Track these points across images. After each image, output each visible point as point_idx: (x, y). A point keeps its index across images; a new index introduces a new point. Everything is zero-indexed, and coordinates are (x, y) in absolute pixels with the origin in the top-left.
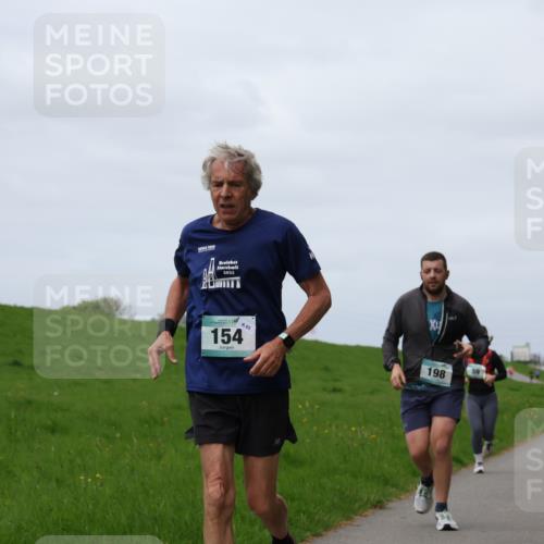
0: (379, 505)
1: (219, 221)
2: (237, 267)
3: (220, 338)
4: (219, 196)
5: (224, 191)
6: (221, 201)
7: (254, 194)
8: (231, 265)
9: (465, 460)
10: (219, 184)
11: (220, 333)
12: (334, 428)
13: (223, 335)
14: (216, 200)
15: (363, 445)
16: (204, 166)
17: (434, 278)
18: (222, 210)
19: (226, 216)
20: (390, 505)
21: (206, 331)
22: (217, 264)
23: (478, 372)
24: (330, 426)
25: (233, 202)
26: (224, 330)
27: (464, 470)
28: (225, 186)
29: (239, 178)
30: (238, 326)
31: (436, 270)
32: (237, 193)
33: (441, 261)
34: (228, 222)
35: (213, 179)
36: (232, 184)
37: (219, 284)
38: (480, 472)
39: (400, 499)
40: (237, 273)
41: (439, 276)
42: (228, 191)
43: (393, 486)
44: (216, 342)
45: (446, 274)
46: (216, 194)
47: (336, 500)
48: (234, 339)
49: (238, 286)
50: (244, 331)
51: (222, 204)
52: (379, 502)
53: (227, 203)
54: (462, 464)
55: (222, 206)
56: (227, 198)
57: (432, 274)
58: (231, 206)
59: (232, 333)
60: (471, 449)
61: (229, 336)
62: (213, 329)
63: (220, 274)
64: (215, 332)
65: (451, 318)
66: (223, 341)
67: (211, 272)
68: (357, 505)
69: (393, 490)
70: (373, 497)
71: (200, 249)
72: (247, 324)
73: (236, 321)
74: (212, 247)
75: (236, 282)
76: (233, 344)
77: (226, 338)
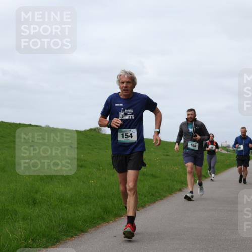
0: (180, 190)
2: (132, 112)
3: (125, 136)
4: (123, 87)
5: (125, 85)
6: (124, 88)
7: (134, 87)
8: (130, 111)
9: (207, 177)
10: (123, 83)
14: (121, 88)
16: (118, 77)
18: (124, 91)
19: (125, 94)
22: (124, 111)
23: (212, 148)
25: (128, 88)
26: (126, 134)
28: (125, 83)
29: (130, 81)
30: (131, 132)
32: (129, 85)
33: (193, 111)
34: (125, 96)
35: (121, 81)
36: (127, 82)
37: (126, 118)
40: (132, 114)
41: (192, 117)
42: (126, 85)
44: (123, 137)
46: (122, 86)
49: (133, 118)
50: (133, 133)
53: (126, 89)
56: (126, 87)
57: (190, 116)
58: (127, 90)
59: (129, 135)
63: (126, 114)
64: (123, 134)
67: (123, 113)
69: (185, 186)
70: (179, 188)
71: (117, 105)
72: (134, 132)
73: (130, 130)
74: (122, 105)
75: (132, 117)
76: (129, 138)
77: (127, 136)
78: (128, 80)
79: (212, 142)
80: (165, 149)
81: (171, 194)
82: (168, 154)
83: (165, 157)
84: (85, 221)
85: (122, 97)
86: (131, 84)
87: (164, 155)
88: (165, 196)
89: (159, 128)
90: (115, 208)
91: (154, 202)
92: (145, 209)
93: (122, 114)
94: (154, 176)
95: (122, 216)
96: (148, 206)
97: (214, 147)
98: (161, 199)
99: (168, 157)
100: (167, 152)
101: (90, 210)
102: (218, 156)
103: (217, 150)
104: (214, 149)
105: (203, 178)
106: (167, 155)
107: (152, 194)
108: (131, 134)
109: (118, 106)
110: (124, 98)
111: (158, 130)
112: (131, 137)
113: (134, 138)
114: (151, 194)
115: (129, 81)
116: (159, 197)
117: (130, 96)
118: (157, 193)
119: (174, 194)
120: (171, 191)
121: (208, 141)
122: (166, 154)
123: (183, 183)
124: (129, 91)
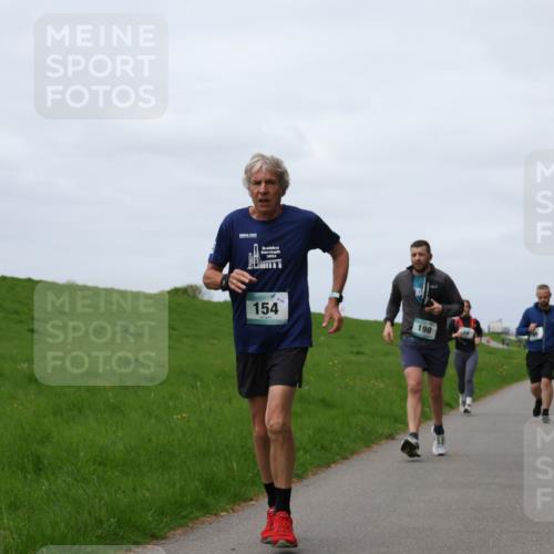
0: (391, 437)
1: (254, 212)
3: (260, 309)
4: (258, 193)
5: (262, 188)
6: (260, 197)
7: (284, 193)
8: (274, 250)
10: (258, 183)
11: (260, 306)
13: (263, 307)
14: (254, 196)
18: (260, 203)
19: (263, 209)
22: (260, 250)
25: (269, 197)
26: (263, 304)
28: (263, 185)
29: (273, 178)
30: (275, 300)
31: (420, 254)
33: (424, 247)
34: (264, 213)
35: (253, 179)
36: (268, 182)
37: (263, 266)
40: (278, 256)
42: (266, 188)
44: (257, 312)
45: (430, 256)
46: (256, 191)
48: (272, 311)
49: (280, 266)
50: (279, 303)
51: (261, 199)
52: (391, 434)
55: (261, 201)
56: (265, 194)
58: (267, 201)
59: (270, 306)
61: (267, 308)
62: (254, 303)
63: (263, 258)
65: (433, 287)
66: (263, 312)
67: (256, 255)
70: (387, 431)
71: (242, 236)
72: (282, 299)
73: (273, 297)
74: (254, 235)
75: (277, 264)
76: (271, 314)
77: (265, 310)
78: (268, 177)
79: (467, 321)
80: (353, 337)
81: (368, 447)
82: (361, 349)
83: (354, 358)
84: (162, 512)
85: (254, 217)
86: (276, 187)
87: (351, 352)
88: (353, 453)
89: (340, 291)
90: (234, 479)
91: (328, 466)
92: (305, 482)
93: (254, 258)
94: (326, 404)
95: (251, 500)
96: (313, 475)
97: (472, 331)
98: (345, 458)
99: (361, 359)
100: (359, 346)
101: (174, 484)
102: (481, 356)
103: (477, 340)
104: (471, 336)
105: (445, 409)
106: (358, 353)
107: (322, 447)
108: (275, 305)
109: (245, 239)
110: (261, 219)
111: (337, 295)
112: (276, 312)
113: (282, 315)
114: (319, 447)
115: (271, 180)
117: (275, 215)
118: (335, 445)
119: (375, 447)
120: (369, 439)
121: (456, 318)
122: (355, 349)
123: (396, 420)
124: (272, 203)
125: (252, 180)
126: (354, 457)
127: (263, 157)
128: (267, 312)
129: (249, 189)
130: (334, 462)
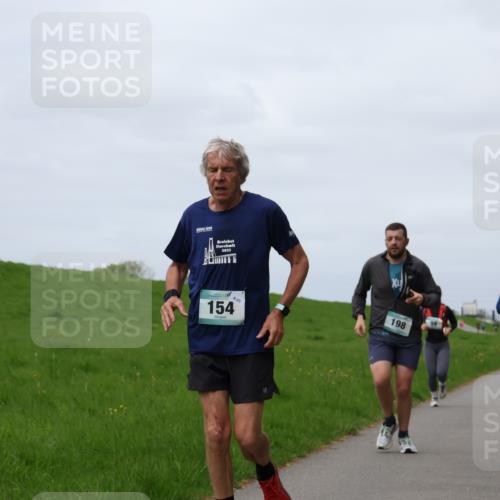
0: (352, 432)
1: (213, 203)
2: (234, 245)
3: (215, 308)
4: (215, 180)
5: (218, 175)
6: (216, 184)
8: (230, 244)
9: (423, 395)
10: (215, 170)
11: (215, 305)
12: (316, 368)
13: (218, 307)
15: (339, 383)
17: (395, 245)
18: (216, 192)
19: (220, 197)
20: (361, 432)
21: (204, 303)
22: (215, 244)
23: (436, 323)
24: (313, 367)
25: (226, 184)
26: (218, 303)
27: (422, 404)
28: (219, 171)
29: (232, 165)
30: (230, 299)
31: (397, 238)
33: (401, 230)
35: (209, 165)
36: (225, 169)
37: (219, 261)
38: (436, 406)
39: (369, 427)
40: (233, 250)
41: (399, 243)
43: (364, 417)
44: (211, 312)
45: (406, 241)
46: (212, 178)
47: (317, 428)
48: (227, 310)
49: (235, 261)
50: (235, 303)
51: (217, 187)
52: (353, 430)
53: (220, 186)
54: (422, 399)
55: (217, 188)
56: (221, 181)
57: (393, 242)
58: (223, 188)
59: (226, 305)
60: (427, 387)
61: (222, 308)
62: (209, 301)
63: (218, 252)
64: (211, 304)
65: (410, 277)
66: (218, 312)
67: (212, 250)
68: (334, 433)
69: (364, 420)
70: (348, 426)
71: (199, 230)
72: (238, 298)
73: (229, 295)
74: (210, 229)
75: (232, 258)
76: (226, 314)
77: (220, 309)
81: (328, 443)
82: (320, 334)
86: (233, 174)
87: (309, 337)
88: (311, 450)
93: (209, 253)
97: (440, 321)
98: (303, 457)
99: (319, 344)
100: (317, 330)
104: (439, 326)
105: (415, 401)
106: (317, 338)
108: (231, 304)
112: (232, 311)
113: (239, 315)
116: (295, 452)
120: (328, 436)
122: (313, 334)
123: (358, 413)
124: (230, 191)
125: (209, 167)
126: (313, 455)
127: (221, 142)
128: (222, 312)
129: (206, 175)
130: (290, 461)
